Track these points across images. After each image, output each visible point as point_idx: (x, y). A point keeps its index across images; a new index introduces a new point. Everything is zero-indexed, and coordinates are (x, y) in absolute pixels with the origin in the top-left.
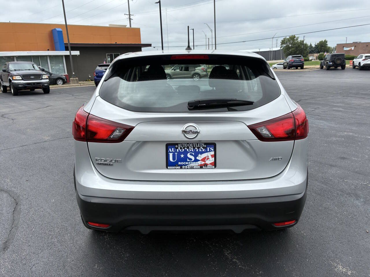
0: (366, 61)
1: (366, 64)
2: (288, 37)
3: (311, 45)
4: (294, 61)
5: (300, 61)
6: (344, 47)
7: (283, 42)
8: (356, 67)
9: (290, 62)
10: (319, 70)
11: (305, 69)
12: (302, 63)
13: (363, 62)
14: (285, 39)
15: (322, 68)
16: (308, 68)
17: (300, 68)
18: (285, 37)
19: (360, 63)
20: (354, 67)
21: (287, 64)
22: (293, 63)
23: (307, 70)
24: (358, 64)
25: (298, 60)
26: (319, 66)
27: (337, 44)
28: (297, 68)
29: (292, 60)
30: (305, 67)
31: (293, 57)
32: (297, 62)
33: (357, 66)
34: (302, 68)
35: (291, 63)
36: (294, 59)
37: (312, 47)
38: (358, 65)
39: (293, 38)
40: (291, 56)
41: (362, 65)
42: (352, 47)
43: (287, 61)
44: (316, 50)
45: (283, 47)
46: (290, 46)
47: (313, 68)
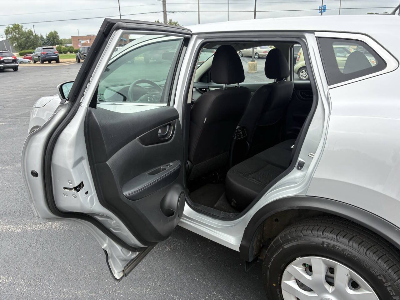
2: (11, 26)
3: (42, 36)
4: (47, 54)
5: (54, 53)
6: (79, 40)
7: (7, 32)
9: (42, 55)
11: (61, 62)
12: (57, 56)
14: (8, 28)
15: (79, 62)
16: (65, 62)
17: (55, 62)
18: (7, 26)
21: (39, 57)
23: (65, 64)
25: (51, 52)
26: (75, 60)
27: (72, 37)
28: (50, 62)
29: (44, 52)
30: (60, 60)
31: (44, 49)
32: (51, 54)
34: (58, 61)
35: (44, 56)
36: (46, 51)
37: (43, 38)
39: (17, 27)
40: (40, 48)
42: (88, 40)
43: (37, 54)
44: (48, 42)
45: (9, 38)
46: (17, 36)
47: (69, 62)
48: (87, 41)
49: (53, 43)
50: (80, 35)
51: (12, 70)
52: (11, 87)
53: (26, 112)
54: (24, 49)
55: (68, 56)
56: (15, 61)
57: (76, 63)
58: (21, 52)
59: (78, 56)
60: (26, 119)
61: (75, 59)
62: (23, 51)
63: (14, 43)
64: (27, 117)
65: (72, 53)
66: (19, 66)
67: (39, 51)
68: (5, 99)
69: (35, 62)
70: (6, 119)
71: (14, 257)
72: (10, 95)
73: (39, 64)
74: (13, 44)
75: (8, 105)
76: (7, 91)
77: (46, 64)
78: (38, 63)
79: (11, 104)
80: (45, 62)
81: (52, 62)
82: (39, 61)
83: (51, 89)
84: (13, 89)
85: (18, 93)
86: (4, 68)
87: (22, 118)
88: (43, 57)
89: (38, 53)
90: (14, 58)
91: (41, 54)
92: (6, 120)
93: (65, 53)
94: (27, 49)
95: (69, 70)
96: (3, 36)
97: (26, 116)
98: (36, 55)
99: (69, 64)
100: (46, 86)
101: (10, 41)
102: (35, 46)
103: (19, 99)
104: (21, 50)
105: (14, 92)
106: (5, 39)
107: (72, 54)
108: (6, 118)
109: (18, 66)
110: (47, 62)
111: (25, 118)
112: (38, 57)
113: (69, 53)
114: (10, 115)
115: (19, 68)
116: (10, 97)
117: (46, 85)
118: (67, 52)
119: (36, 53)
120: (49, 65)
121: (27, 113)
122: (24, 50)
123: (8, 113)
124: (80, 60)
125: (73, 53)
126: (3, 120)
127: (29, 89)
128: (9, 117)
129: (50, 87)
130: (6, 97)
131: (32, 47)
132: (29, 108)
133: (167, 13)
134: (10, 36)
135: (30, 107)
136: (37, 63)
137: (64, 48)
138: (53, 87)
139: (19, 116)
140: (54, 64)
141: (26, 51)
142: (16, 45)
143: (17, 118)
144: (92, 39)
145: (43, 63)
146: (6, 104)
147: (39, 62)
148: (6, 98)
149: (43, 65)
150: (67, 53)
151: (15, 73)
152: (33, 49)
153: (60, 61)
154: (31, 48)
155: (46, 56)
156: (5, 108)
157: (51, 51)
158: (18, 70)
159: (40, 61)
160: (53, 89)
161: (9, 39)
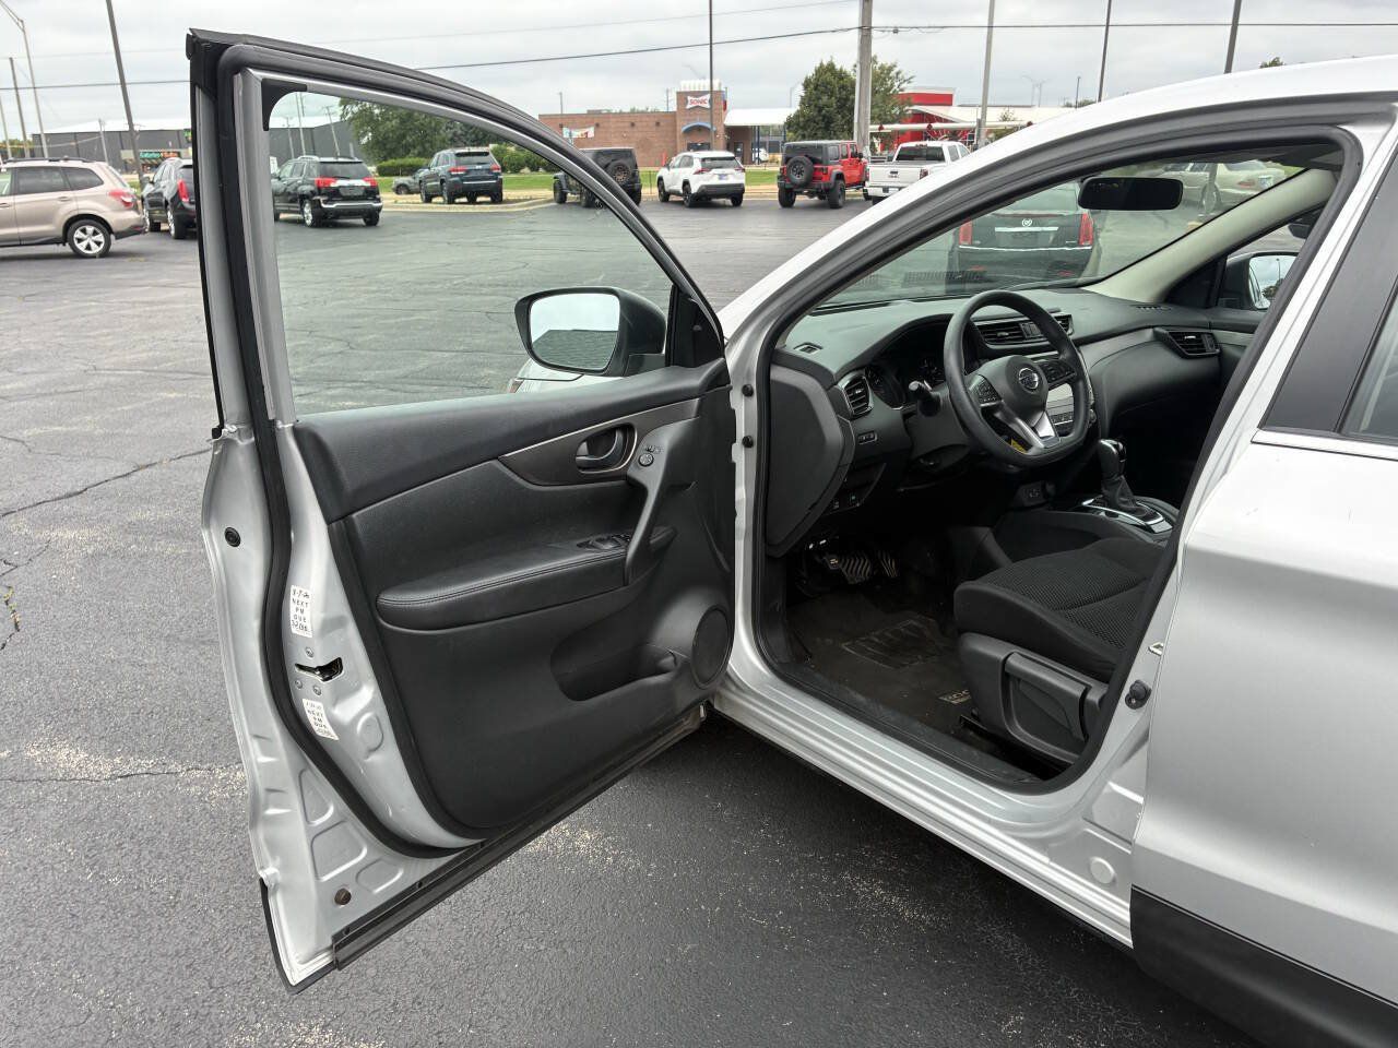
0: (706, 175)
1: (708, 187)
4: (468, 172)
5: (489, 171)
6: (561, 126)
8: (673, 198)
9: (455, 176)
10: (551, 207)
11: (508, 202)
12: (496, 179)
13: (698, 180)
15: (562, 199)
16: (520, 201)
17: (489, 199)
19: (686, 183)
20: (665, 196)
21: (442, 181)
22: (468, 180)
23: (520, 207)
24: (679, 187)
25: (480, 167)
26: (550, 193)
28: (472, 201)
29: (459, 167)
30: (506, 194)
31: (458, 155)
32: (479, 174)
33: (676, 193)
34: (496, 197)
35: (457, 179)
36: (466, 164)
38: (681, 191)
40: (449, 152)
41: (694, 189)
42: (589, 127)
43: (437, 174)
44: (466, 132)
45: (350, 115)
46: (377, 111)
47: (531, 199)
48: (587, 130)
49: (480, 137)
50: (565, 112)
51: (361, 221)
52: (362, 277)
53: (421, 366)
54: (393, 155)
55: (523, 179)
56: (372, 193)
57: (555, 204)
58: (384, 163)
59: (560, 183)
60: (422, 392)
61: (552, 193)
62: (390, 162)
63: (365, 134)
64: (423, 384)
65: (537, 170)
66: (383, 209)
67: (443, 162)
68: (348, 317)
69: (428, 199)
70: (360, 388)
71: (454, 965)
72: (363, 303)
73: (438, 205)
74: (359, 137)
75: (360, 340)
76: (354, 291)
77: (461, 208)
78: (436, 203)
79: (371, 337)
80: (457, 200)
81: (479, 199)
82: (441, 195)
83: (484, 290)
84: (370, 284)
85: (385, 300)
86: (339, 213)
87: (409, 387)
88: (455, 182)
89: (440, 168)
90: (368, 184)
91: (450, 172)
92: (362, 392)
93: (516, 171)
94: (403, 157)
95: (533, 227)
96: (332, 110)
97: (422, 381)
98: (434, 176)
99: (531, 208)
100: (467, 280)
101: (352, 126)
102: (427, 145)
103: (393, 321)
104: (385, 159)
105: (373, 295)
106: (336, 119)
107: (536, 175)
108: (358, 384)
109: (379, 209)
110: (464, 200)
111: (418, 388)
112: (439, 183)
113: (526, 170)
114: (371, 375)
115: (381, 215)
116: (362, 311)
117: (467, 275)
118: (523, 167)
119: (434, 170)
120: (470, 208)
121: (422, 370)
122: (392, 158)
123: (366, 369)
124: (566, 194)
125: (541, 170)
126: (352, 392)
127: (418, 287)
128: (370, 382)
129: (481, 285)
130: (355, 312)
131: (418, 147)
132: (427, 353)
133: (874, 33)
134: (356, 109)
135: (429, 350)
136: (434, 200)
137: (512, 154)
138: (490, 285)
139: (399, 381)
140: (484, 207)
141: (399, 161)
142: (369, 142)
143: (392, 386)
144: (601, 125)
145: (451, 201)
146: (355, 335)
147: (440, 200)
148: (353, 316)
149: (454, 208)
150: (522, 171)
151: (369, 233)
152: (420, 155)
153: (504, 198)
154: (416, 152)
155: (463, 181)
156: (351, 348)
157: (479, 164)
158: (380, 224)
159: (445, 195)
160: (490, 290)
161: (351, 120)
